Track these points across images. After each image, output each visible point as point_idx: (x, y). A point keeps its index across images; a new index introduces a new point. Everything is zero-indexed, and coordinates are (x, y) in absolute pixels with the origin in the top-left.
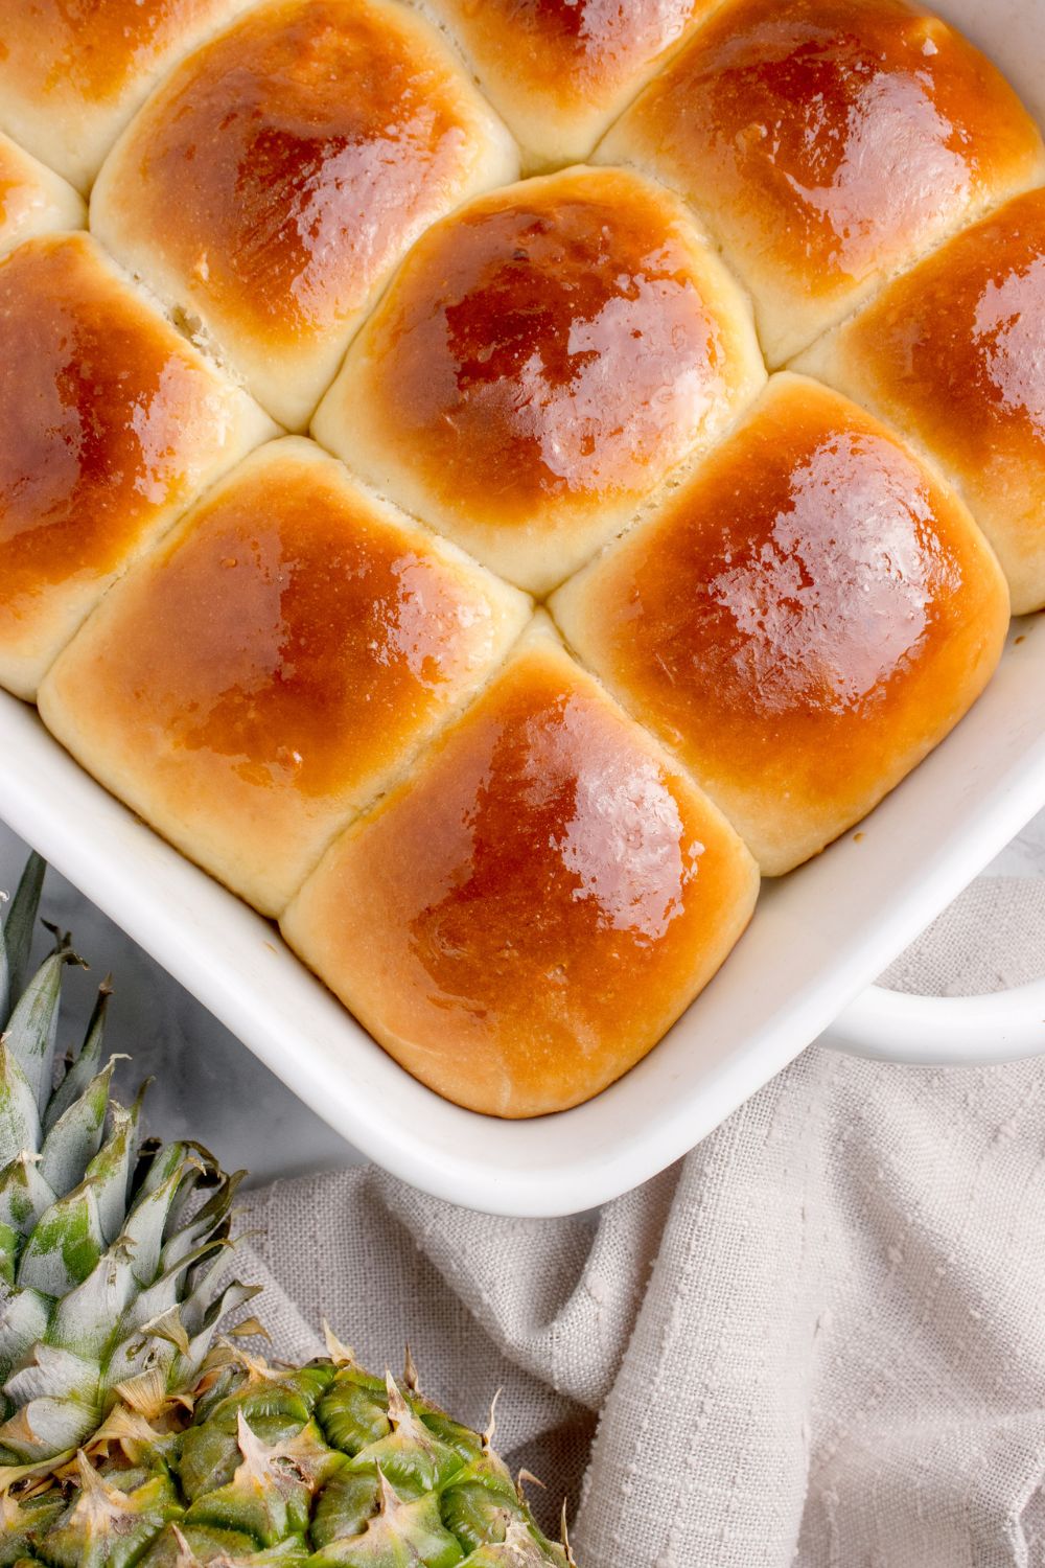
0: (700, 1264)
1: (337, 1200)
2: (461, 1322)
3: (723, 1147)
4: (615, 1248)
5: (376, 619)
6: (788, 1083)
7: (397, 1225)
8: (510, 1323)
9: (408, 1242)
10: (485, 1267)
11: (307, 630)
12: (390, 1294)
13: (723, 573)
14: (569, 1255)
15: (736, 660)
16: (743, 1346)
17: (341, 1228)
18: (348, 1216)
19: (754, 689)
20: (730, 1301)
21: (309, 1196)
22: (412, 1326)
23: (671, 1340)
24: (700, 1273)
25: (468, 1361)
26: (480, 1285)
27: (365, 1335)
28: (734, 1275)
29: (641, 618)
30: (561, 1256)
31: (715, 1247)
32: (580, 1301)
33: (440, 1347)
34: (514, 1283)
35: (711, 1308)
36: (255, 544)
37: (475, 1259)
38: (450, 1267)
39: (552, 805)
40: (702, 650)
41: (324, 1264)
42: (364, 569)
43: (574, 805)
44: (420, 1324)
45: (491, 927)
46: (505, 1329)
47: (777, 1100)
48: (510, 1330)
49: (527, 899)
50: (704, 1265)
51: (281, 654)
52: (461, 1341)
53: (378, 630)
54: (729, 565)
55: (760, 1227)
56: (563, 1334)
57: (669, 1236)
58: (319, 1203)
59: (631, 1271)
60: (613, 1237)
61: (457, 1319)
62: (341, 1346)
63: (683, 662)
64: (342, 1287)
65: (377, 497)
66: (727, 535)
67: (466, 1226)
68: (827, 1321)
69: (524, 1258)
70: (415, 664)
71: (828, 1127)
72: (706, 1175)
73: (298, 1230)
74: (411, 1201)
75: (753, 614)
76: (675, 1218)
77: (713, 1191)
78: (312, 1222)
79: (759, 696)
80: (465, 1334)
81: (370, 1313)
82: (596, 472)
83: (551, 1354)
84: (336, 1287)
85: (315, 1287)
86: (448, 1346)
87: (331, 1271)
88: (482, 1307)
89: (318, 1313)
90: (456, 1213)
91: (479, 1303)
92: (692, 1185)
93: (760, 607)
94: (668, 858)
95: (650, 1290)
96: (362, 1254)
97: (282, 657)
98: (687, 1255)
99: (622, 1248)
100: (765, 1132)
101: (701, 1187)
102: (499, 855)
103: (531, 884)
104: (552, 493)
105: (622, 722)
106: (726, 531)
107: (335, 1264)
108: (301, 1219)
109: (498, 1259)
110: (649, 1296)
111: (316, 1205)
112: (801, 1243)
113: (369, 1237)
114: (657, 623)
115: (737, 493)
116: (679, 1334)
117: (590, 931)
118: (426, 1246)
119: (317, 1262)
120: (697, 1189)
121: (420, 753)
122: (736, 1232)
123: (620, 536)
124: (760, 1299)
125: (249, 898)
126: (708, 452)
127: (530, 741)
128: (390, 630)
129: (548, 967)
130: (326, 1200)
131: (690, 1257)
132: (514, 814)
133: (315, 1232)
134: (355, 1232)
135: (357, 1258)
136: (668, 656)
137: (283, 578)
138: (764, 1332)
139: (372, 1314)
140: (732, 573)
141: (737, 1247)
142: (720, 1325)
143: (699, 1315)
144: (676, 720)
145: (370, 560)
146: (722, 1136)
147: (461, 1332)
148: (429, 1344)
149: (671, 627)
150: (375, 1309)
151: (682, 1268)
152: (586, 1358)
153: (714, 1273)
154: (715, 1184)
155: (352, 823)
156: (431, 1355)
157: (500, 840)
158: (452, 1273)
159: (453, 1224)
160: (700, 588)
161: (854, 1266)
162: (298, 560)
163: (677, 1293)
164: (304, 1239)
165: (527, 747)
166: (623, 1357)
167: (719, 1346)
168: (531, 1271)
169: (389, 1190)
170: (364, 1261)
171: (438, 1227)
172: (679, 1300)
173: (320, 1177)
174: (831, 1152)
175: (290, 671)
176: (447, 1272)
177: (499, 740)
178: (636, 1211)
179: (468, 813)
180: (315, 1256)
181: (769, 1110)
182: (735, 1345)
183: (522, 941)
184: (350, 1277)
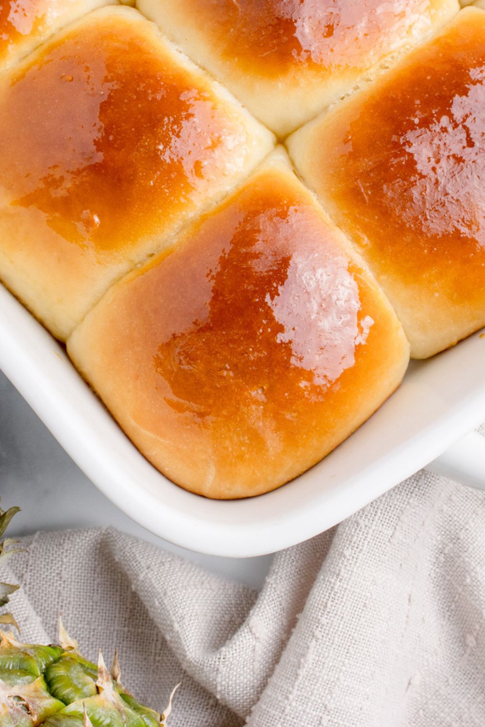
0: (332, 619)
1: (80, 550)
2: (155, 650)
3: (359, 539)
4: (273, 602)
5: (164, 129)
6: (411, 501)
7: (119, 575)
8: (191, 646)
9: (126, 588)
10: (179, 606)
11: (115, 130)
12: (108, 623)
13: (412, 130)
14: (239, 609)
15: (414, 191)
16: (355, 682)
17: (80, 571)
18: (86, 564)
19: (424, 215)
20: (350, 648)
21: (60, 545)
22: (121, 648)
23: (305, 670)
24: (332, 625)
25: (158, 677)
26: (174, 618)
27: (87, 649)
28: (356, 630)
29: (350, 154)
30: (234, 609)
31: (344, 608)
32: (243, 635)
33: (139, 665)
34: (198, 619)
35: (336, 650)
36: (87, 68)
37: (172, 600)
38: (154, 603)
39: (271, 273)
40: (391, 181)
41: (64, 594)
42: (161, 94)
43: (287, 276)
44: (126, 647)
45: (217, 352)
46: (187, 649)
47: (402, 511)
48: (191, 650)
49: (244, 336)
50: (335, 620)
51: (94, 145)
52: (154, 663)
53: (165, 137)
54: (417, 125)
55: (378, 599)
56: (228, 656)
57: (313, 596)
58: (67, 550)
59: (282, 621)
60: (273, 595)
61: (153, 647)
62: (69, 638)
63: (376, 188)
64: (75, 612)
65: (177, 50)
66: (418, 105)
67: (169, 577)
68: (417, 680)
69: (207, 605)
70: (188, 166)
71: (435, 542)
72: (345, 557)
73: (49, 567)
74: (132, 555)
75: (429, 161)
76: (318, 584)
77: (348, 568)
78: (60, 563)
79: (426, 219)
80: (158, 658)
81: (92, 633)
82: (332, 50)
83: (218, 670)
84: (70, 612)
85: (55, 610)
86: (145, 665)
87: (69, 599)
88: (172, 633)
89: (55, 629)
90: (163, 567)
91: (171, 630)
92: (334, 563)
93: (435, 157)
94: (347, 324)
95: (294, 634)
96: (92, 591)
97: (95, 147)
98: (324, 611)
99: (278, 603)
100: (390, 533)
101: (341, 565)
102: (229, 302)
103: (248, 326)
104: (299, 60)
105: (328, 225)
106: (418, 102)
107: (72, 596)
108: (52, 560)
109: (189, 602)
110: (293, 638)
111: (64, 551)
112: (406, 619)
113: (98, 580)
114: (361, 159)
115: (429, 78)
116: (311, 666)
117: (286, 365)
118: (139, 588)
119: (59, 592)
120: (337, 566)
121: (183, 228)
122: (361, 600)
123: (342, 99)
124: (371, 651)
125: (48, 323)
126: (412, 49)
127: (261, 227)
128: (174, 138)
129: (253, 386)
130: (72, 549)
131: (326, 613)
132: (243, 275)
133: (61, 571)
134: (89, 575)
135: (88, 594)
136: (366, 182)
137: (103, 92)
138: (372, 675)
139: (93, 635)
140: (418, 131)
141: (360, 611)
142: (341, 664)
143: (327, 654)
144: (366, 228)
145: (166, 89)
146: (360, 531)
147: (155, 656)
148: (131, 662)
149: (371, 163)
150: (96, 631)
151: (319, 620)
152: (242, 678)
153: (341, 626)
154: (351, 564)
155: (128, 273)
156: (132, 670)
157: (231, 293)
158: (155, 608)
159: (160, 574)
160: (394, 138)
161: (441, 645)
162: (116, 82)
163: (313, 637)
164: (53, 574)
165: (259, 231)
166: (269, 680)
167: (338, 679)
168: (211, 614)
169: (118, 546)
170: (93, 596)
171: (149, 576)
172: (315, 642)
173: (70, 532)
174: (434, 560)
175: (100, 157)
176: (151, 607)
177: (240, 224)
178: (291, 580)
179: (211, 271)
180: (59, 588)
181: (395, 517)
182: (350, 680)
183: (237, 365)
184: (81, 607)
